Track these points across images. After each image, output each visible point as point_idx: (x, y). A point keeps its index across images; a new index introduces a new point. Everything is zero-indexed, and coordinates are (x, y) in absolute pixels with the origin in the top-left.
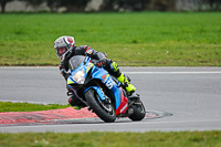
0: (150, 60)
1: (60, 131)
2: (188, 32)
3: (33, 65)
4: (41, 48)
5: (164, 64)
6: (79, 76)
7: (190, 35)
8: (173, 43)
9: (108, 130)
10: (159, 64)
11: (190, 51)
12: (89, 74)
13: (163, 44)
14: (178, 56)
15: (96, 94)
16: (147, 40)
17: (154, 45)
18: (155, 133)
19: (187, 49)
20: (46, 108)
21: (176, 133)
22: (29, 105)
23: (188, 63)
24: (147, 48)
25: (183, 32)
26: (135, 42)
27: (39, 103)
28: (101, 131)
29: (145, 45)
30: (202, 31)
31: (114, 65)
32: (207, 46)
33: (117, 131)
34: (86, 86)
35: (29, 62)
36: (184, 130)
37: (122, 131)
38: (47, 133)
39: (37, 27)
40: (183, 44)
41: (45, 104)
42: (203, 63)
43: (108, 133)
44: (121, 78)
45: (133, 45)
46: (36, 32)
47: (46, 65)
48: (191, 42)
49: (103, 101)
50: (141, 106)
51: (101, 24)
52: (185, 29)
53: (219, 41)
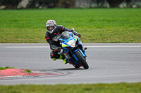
7: (84, 23)
12: (77, 42)
18: (61, 85)
19: (82, 32)
21: (75, 85)
23: (82, 41)
28: (27, 84)
32: (95, 30)
36: (79, 83)
40: (80, 28)
42: (92, 40)
43: (31, 85)
48: (85, 27)
51: (27, 17)
52: (81, 19)
53: (103, 26)
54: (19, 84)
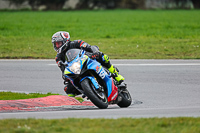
0: (122, 53)
1: (41, 117)
2: (156, 28)
3: (16, 58)
4: (23, 43)
5: (135, 57)
6: (76, 67)
7: (158, 31)
8: (143, 38)
9: (85, 117)
10: (130, 57)
11: (158, 45)
12: (85, 65)
13: (133, 39)
14: (147, 50)
15: (90, 83)
16: (119, 35)
17: (125, 39)
18: (126, 119)
19: (155, 43)
20: (27, 97)
21: (146, 120)
22: (13, 94)
23: (156, 56)
24: (119, 42)
25: (152, 28)
26: (108, 37)
27: (22, 92)
28: (78, 117)
29: (118, 39)
30: (168, 27)
31: (105, 57)
32: (173, 40)
33: (92, 117)
34: (82, 76)
35: (12, 55)
36: (152, 116)
37: (97, 117)
38: (29, 120)
39: (20, 24)
40: (152, 39)
41: (27, 93)
42: (170, 56)
43: (84, 120)
44: (112, 69)
45: (106, 40)
46: (19, 27)
47: (28, 58)
48: (160, 38)
49: (98, 90)
50: (128, 94)
51: (78, 21)
52: (154, 25)
53: (184, 36)
54: (67, 118)
